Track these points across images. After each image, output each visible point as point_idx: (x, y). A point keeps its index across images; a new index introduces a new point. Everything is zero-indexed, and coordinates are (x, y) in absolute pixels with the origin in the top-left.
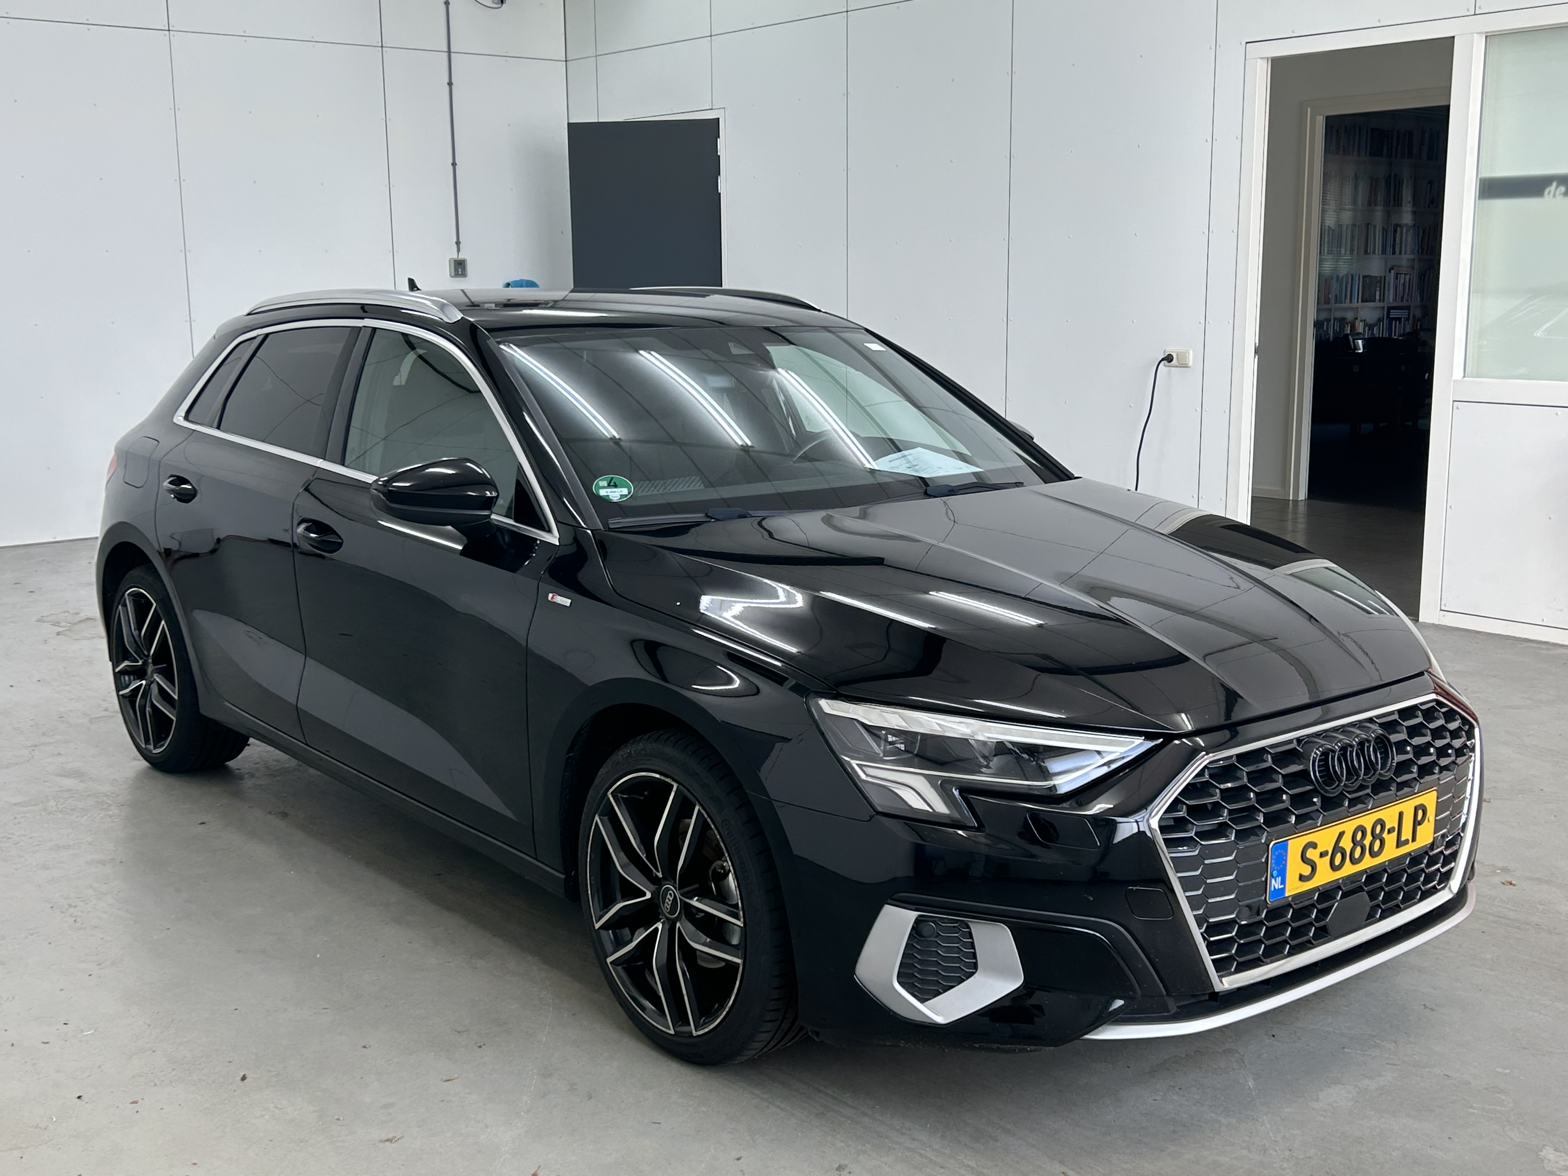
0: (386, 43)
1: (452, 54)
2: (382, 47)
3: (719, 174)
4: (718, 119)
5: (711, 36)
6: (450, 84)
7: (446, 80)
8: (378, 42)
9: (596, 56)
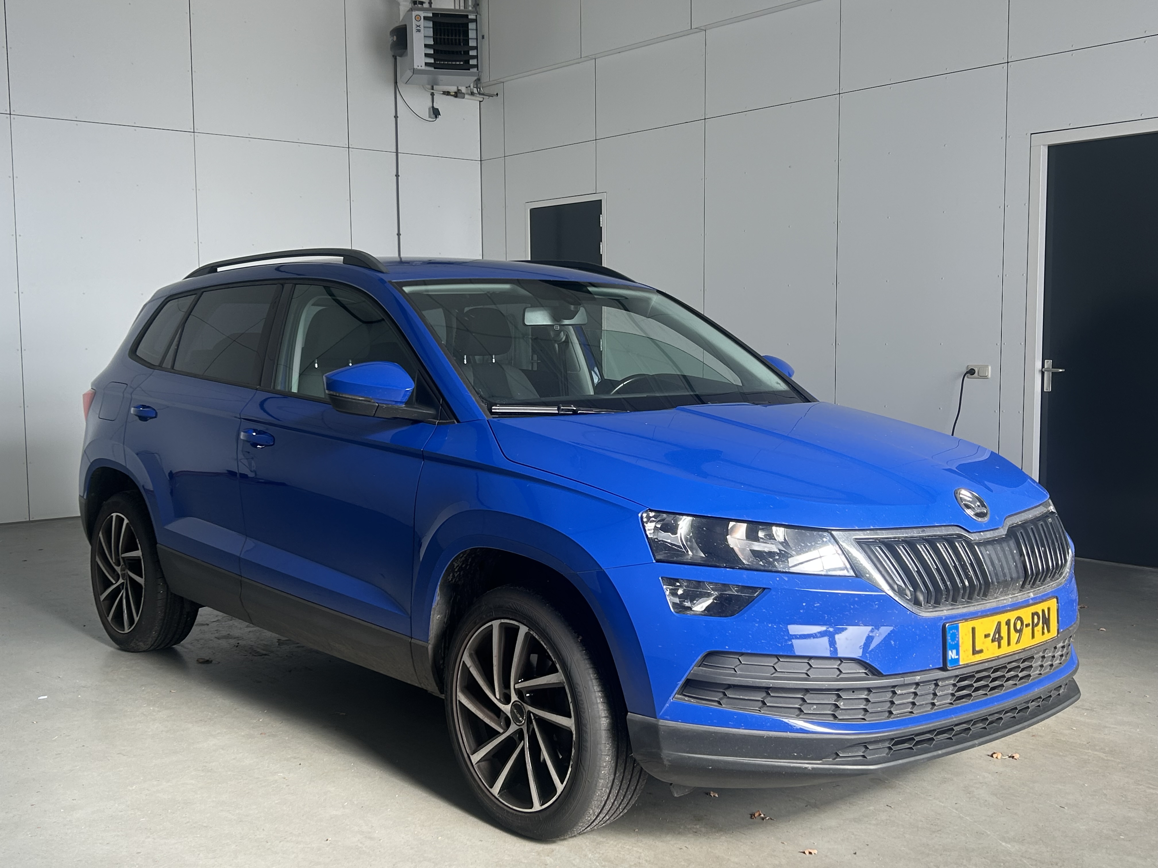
0: (351, 145)
1: (399, 154)
2: (349, 148)
3: (601, 241)
4: (601, 200)
5: (596, 140)
6: (397, 176)
7: (395, 173)
8: (346, 145)
9: (505, 157)
